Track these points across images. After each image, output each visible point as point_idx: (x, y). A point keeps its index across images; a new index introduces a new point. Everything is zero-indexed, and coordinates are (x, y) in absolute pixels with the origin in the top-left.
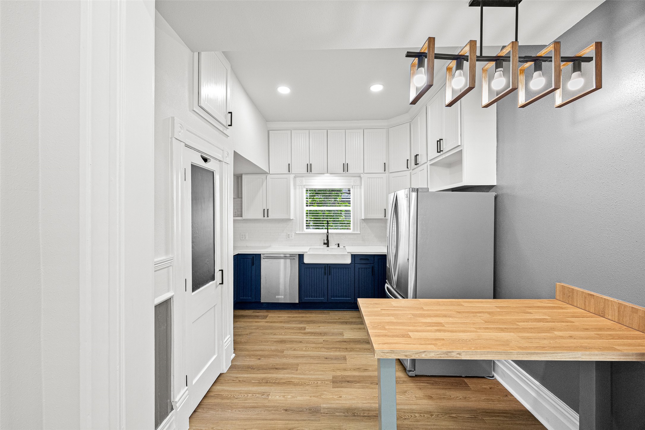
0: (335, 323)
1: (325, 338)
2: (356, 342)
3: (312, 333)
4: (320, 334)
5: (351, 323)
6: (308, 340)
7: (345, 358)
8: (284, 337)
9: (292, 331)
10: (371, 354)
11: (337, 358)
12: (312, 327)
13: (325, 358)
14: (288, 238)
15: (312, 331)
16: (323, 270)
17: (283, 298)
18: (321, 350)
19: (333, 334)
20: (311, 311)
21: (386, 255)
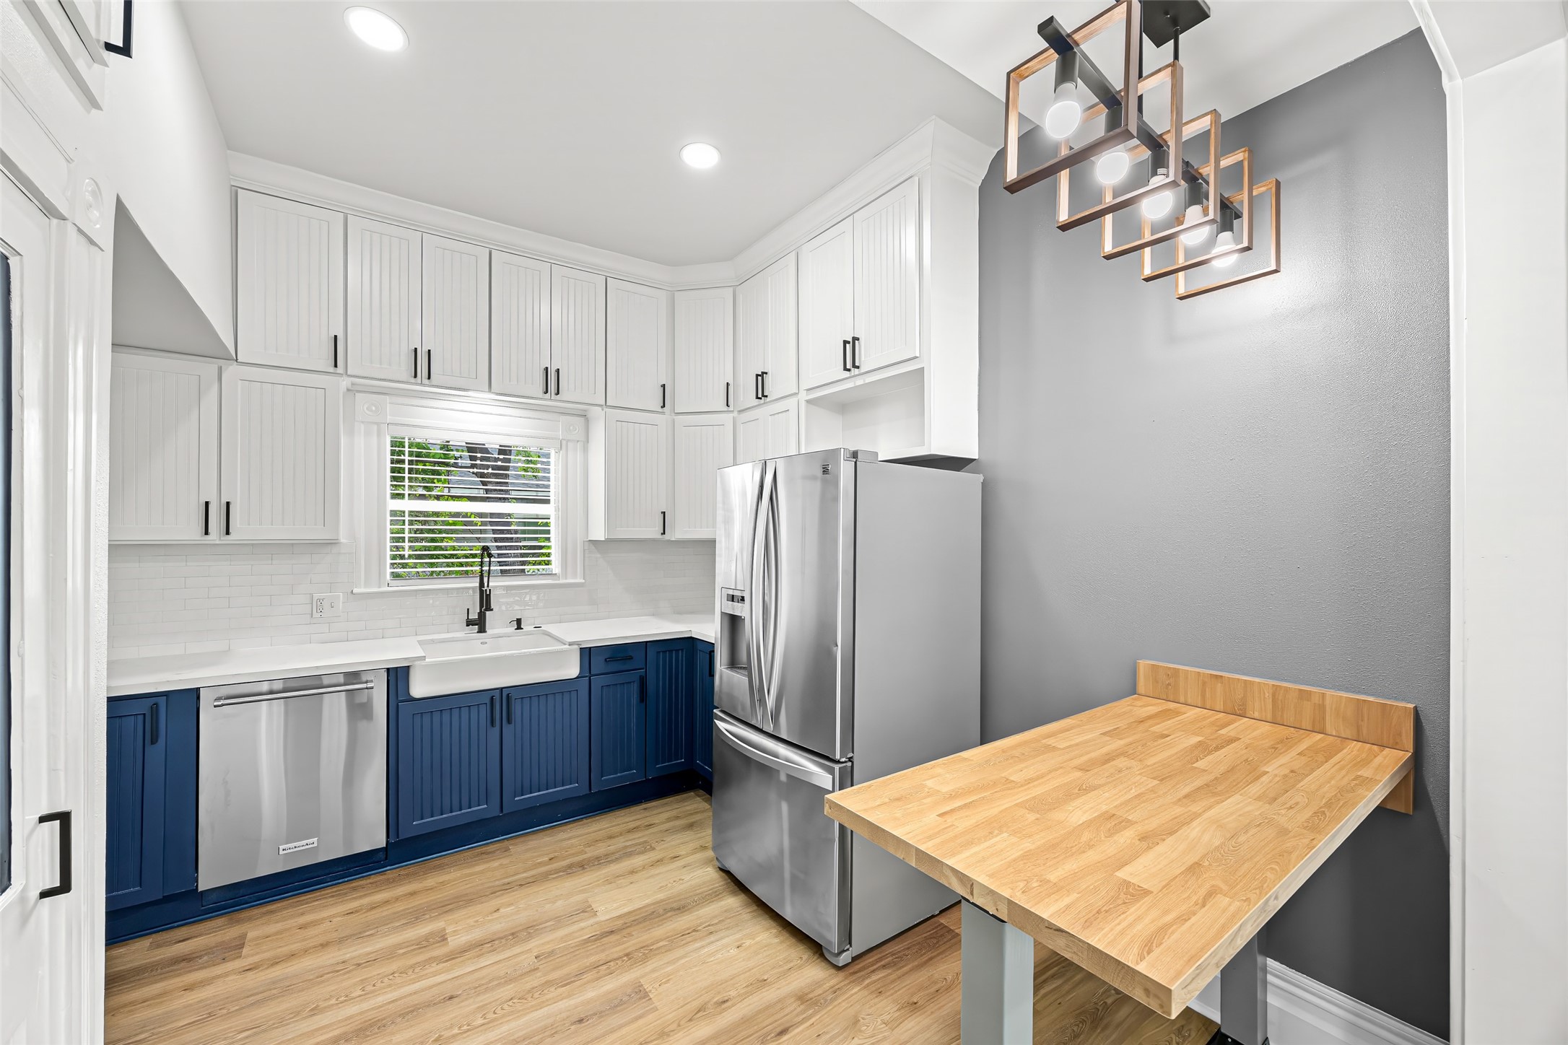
0: (545, 877)
1: (536, 945)
2: (645, 919)
3: (480, 944)
4: (514, 936)
5: (598, 861)
6: (477, 975)
7: (640, 993)
8: (365, 1006)
9: (394, 966)
10: (708, 941)
11: (616, 1005)
12: (471, 921)
13: (574, 1023)
14: (315, 615)
15: (476, 935)
16: (484, 711)
17: (315, 845)
18: (548, 997)
19: (559, 921)
20: (437, 862)
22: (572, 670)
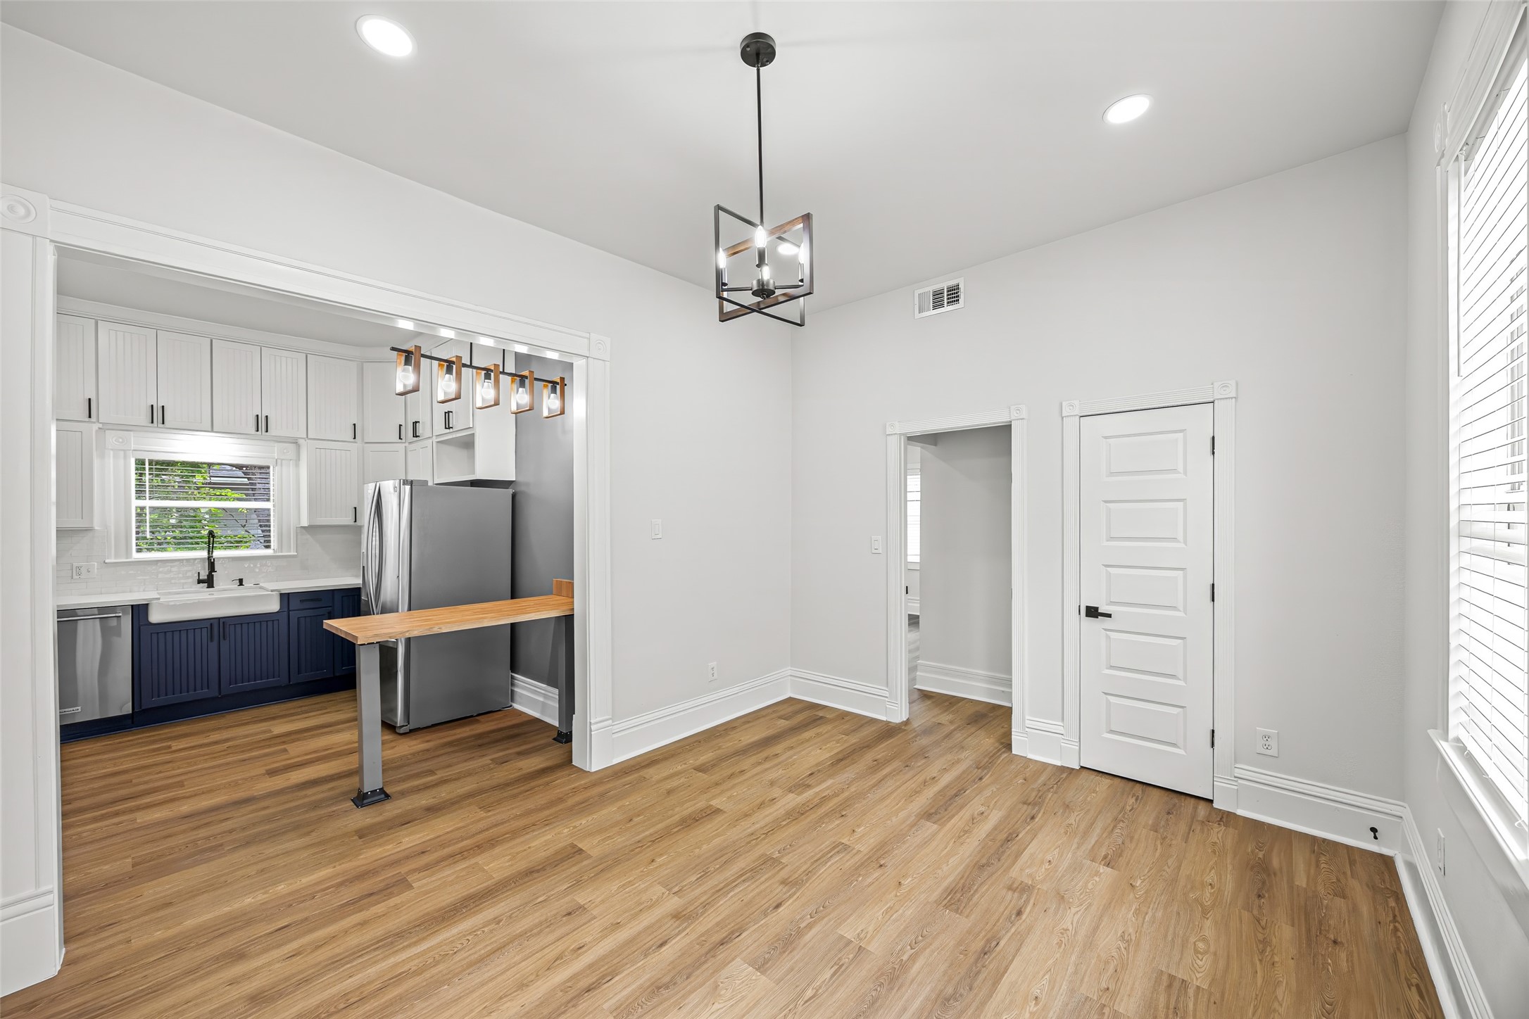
6: (187, 756)
11: (266, 755)
14: (75, 577)
16: (206, 632)
17: (80, 710)
21: (360, 588)
22: (274, 606)
